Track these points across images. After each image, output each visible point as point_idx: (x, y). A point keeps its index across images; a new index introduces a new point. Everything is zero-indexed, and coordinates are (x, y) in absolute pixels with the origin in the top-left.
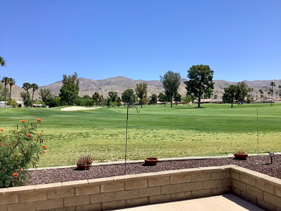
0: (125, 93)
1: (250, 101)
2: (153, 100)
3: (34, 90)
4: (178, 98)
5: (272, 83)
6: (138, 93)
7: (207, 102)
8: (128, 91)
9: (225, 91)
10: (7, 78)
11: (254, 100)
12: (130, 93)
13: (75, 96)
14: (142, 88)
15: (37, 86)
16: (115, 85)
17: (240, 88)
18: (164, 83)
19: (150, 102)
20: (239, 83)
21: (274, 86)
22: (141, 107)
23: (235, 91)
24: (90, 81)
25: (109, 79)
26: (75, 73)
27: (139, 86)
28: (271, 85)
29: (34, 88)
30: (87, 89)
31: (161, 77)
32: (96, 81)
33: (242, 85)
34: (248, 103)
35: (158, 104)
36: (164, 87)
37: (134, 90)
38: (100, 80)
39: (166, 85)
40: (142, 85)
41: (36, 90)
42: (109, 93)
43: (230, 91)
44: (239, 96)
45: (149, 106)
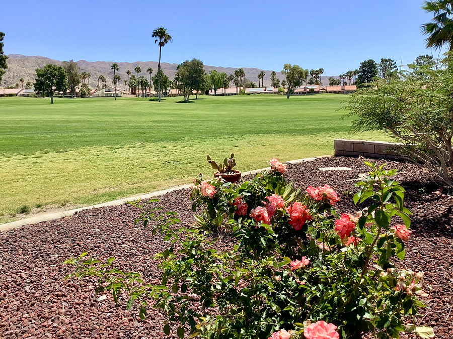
1: (85, 94)
5: (114, 65)
7: (11, 95)
9: (39, 75)
11: (91, 92)
17: (64, 70)
20: (65, 62)
21: (117, 70)
23: (55, 74)
28: (112, 69)
33: (71, 65)
34: (82, 97)
43: (46, 74)
44: (63, 85)
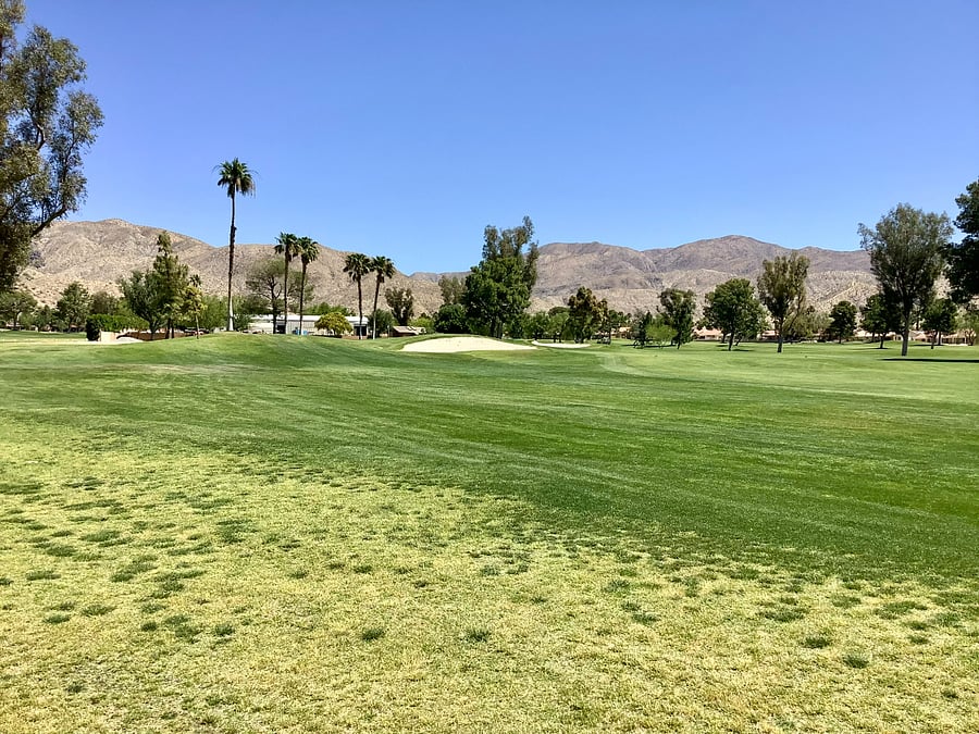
0: (717, 295)
2: (840, 326)
3: (380, 280)
4: (941, 318)
6: (768, 295)
8: (732, 288)
10: (291, 236)
12: (738, 296)
13: (514, 301)
14: (787, 275)
15: (390, 266)
16: (712, 268)
18: (877, 257)
19: (828, 331)
22: (779, 351)
24: (622, 253)
25: (690, 245)
26: (526, 219)
27: (773, 270)
29: (380, 272)
30: (611, 282)
31: (863, 230)
32: (645, 252)
35: (860, 339)
36: (875, 271)
37: (753, 283)
38: (658, 251)
39: (884, 264)
40: (785, 265)
41: (386, 278)
42: (663, 296)
45: (822, 347)
